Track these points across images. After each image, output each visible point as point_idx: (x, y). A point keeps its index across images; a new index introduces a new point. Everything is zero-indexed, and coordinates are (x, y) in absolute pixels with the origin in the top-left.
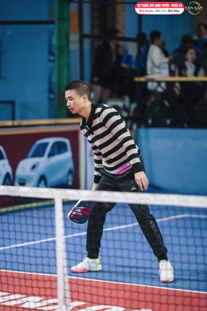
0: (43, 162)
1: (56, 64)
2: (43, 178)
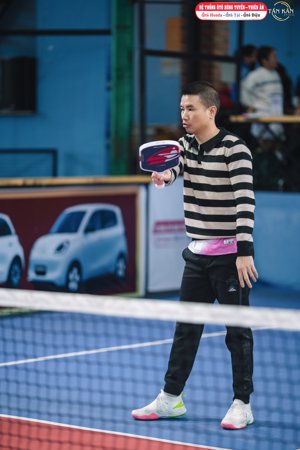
0: (76, 241)
1: (112, 94)
2: (75, 264)
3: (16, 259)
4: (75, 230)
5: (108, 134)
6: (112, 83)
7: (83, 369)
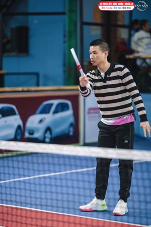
0: (49, 118)
1: (67, 44)
2: (48, 129)
3: (19, 127)
4: (48, 112)
5: (64, 65)
6: (66, 39)
7: (53, 182)
